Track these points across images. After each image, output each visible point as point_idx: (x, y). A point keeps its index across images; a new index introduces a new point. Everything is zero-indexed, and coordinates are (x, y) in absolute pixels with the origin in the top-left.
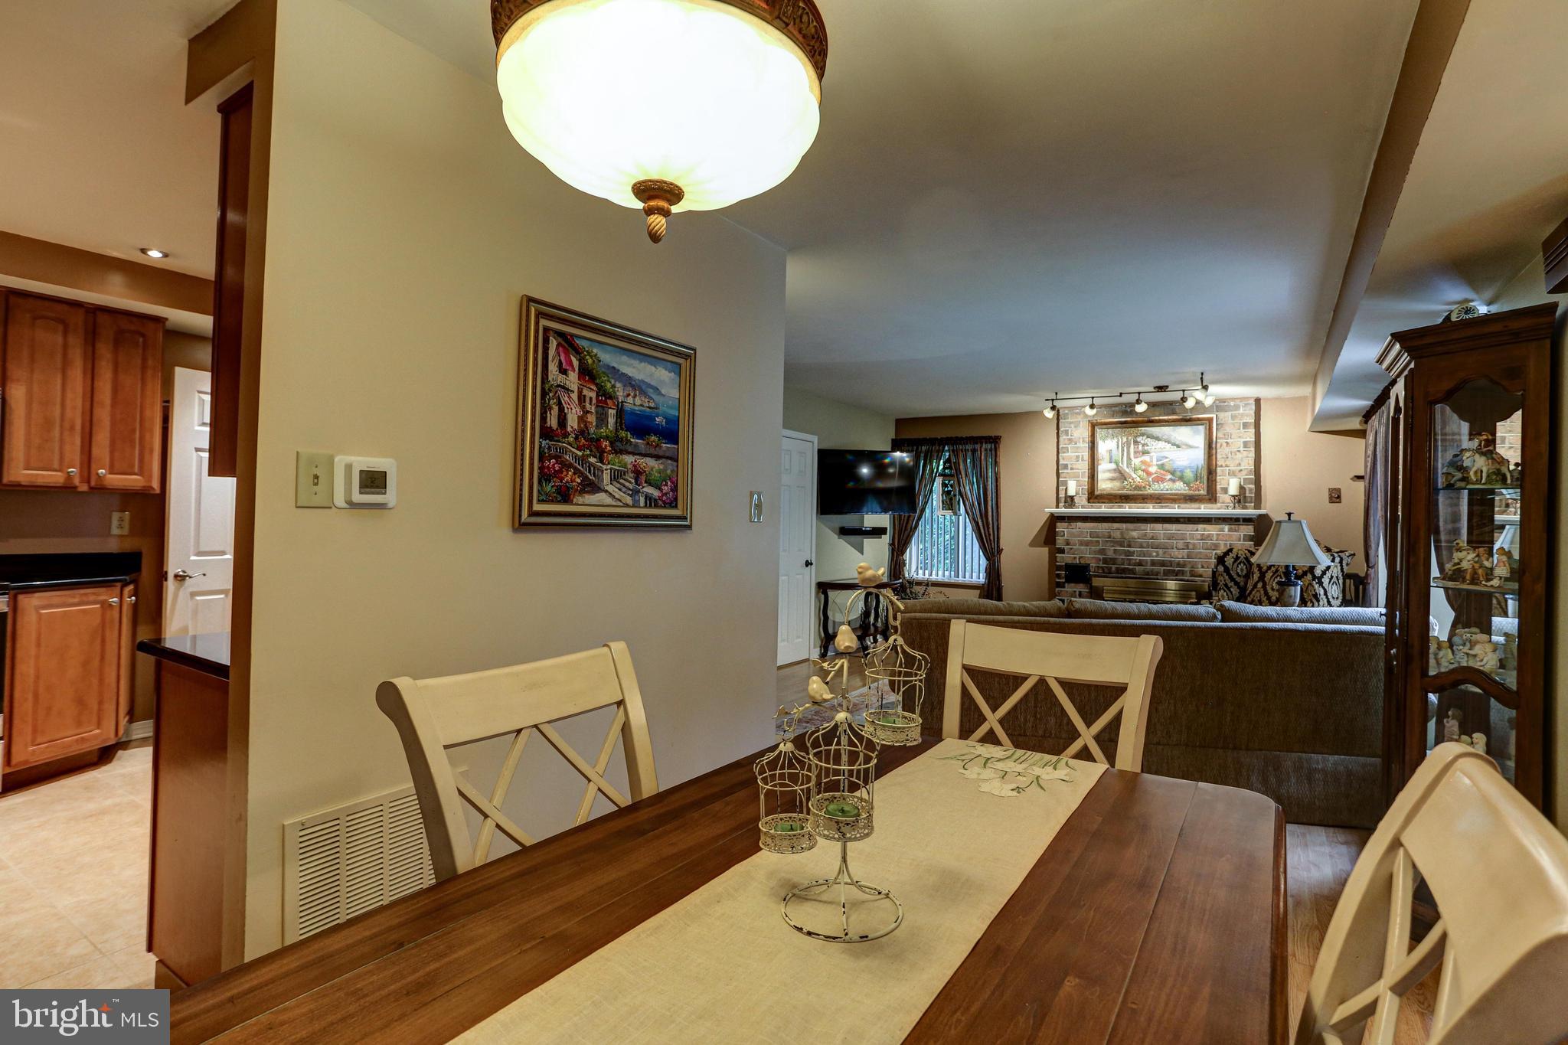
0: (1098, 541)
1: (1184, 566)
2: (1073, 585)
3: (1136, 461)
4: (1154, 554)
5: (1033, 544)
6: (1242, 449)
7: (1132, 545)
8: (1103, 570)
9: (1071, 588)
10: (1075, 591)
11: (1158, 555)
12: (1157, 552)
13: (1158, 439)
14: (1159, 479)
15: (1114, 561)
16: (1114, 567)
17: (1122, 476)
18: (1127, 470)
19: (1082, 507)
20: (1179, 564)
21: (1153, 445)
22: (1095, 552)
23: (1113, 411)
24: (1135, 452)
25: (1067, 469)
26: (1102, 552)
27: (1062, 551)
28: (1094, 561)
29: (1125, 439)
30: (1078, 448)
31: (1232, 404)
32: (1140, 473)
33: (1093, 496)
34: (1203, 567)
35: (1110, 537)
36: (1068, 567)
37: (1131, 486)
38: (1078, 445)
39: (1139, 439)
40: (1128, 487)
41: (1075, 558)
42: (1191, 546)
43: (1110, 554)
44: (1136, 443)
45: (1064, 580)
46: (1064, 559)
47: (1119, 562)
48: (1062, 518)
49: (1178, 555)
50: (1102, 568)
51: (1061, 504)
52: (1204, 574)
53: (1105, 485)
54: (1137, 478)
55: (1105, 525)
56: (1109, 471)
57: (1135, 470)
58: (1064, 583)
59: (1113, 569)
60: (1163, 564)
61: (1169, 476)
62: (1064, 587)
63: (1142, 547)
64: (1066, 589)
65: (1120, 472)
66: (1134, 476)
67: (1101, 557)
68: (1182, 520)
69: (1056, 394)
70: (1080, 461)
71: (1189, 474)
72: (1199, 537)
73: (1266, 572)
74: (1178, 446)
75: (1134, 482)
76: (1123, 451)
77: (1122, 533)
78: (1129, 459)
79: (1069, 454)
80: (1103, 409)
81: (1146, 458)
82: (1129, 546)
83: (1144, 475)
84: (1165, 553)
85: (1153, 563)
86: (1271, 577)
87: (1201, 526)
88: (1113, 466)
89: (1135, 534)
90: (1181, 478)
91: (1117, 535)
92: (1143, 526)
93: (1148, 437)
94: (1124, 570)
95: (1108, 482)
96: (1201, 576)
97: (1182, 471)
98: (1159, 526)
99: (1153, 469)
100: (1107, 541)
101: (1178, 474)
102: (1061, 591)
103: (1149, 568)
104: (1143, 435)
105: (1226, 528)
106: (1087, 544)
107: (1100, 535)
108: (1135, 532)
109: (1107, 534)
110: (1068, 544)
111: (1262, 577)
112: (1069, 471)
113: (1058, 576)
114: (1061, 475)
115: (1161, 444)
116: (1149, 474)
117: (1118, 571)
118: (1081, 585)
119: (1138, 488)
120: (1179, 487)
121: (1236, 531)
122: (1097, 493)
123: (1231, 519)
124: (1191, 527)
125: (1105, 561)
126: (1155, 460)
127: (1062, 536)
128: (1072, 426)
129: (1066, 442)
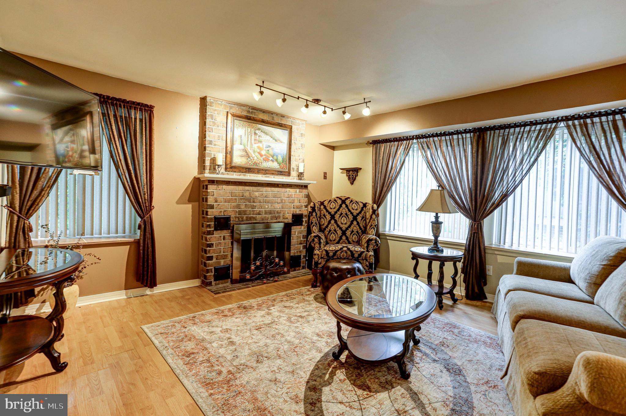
0: (236, 199)
1: (280, 213)
2: (219, 232)
3: (255, 146)
4: (267, 207)
5: (180, 202)
6: (300, 148)
7: (255, 200)
8: (239, 219)
9: (218, 234)
10: (221, 236)
11: (268, 207)
12: (268, 205)
13: (266, 133)
14: (266, 160)
15: (245, 212)
16: (245, 217)
17: (248, 156)
18: (250, 151)
19: (222, 175)
20: (278, 212)
21: (264, 137)
22: (234, 207)
23: (242, 109)
24: (255, 140)
25: (212, 144)
26: (238, 206)
27: (212, 207)
28: (233, 213)
29: (249, 130)
30: (219, 130)
31: (297, 121)
32: (257, 154)
33: (230, 167)
34: (288, 213)
35: (242, 197)
36: (216, 219)
37: (252, 162)
38: (219, 128)
39: (257, 132)
40: (250, 162)
41: (221, 212)
42: (283, 201)
43: (243, 208)
44: (255, 134)
45: (213, 229)
46: (212, 213)
47: (248, 212)
48: (212, 182)
49: (278, 207)
50: (238, 218)
51: (207, 171)
52: (288, 217)
53: (238, 160)
54: (255, 157)
55: (241, 188)
56: (240, 150)
57: (254, 152)
58: (213, 231)
59: (245, 218)
60: (270, 213)
61: (271, 158)
62: (213, 234)
63: (260, 202)
64: (215, 236)
65: (246, 152)
66: (254, 156)
67: (237, 210)
68: (280, 185)
69: (263, 82)
70: (220, 141)
71: (280, 159)
72: (287, 196)
73: (335, 214)
74: (276, 141)
75: (254, 160)
76: (248, 138)
77: (250, 193)
78: (251, 143)
79: (213, 133)
80: (236, 106)
81: (260, 145)
82: (254, 202)
83: (259, 157)
84: (271, 206)
85: (266, 213)
86: (339, 217)
87: (288, 189)
88: (242, 147)
89: (257, 194)
90: (277, 160)
91: (247, 194)
92: (261, 189)
93: (261, 131)
94: (250, 218)
95: (239, 158)
96: (287, 218)
97: (277, 156)
98: (269, 189)
99: (263, 153)
100: (241, 199)
101: (275, 157)
102: (211, 237)
103: (264, 215)
104: (259, 129)
105: (298, 190)
106: (228, 201)
107: (237, 195)
108: (257, 192)
109: (241, 194)
110: (216, 201)
111: (333, 217)
112: (213, 146)
113: (209, 226)
114: (207, 149)
115: (268, 138)
116: (261, 156)
117: (247, 219)
118: (225, 231)
119: (255, 163)
120: (275, 166)
121: (301, 192)
122: (233, 165)
123: (299, 185)
124: (283, 190)
125: (240, 213)
126: (265, 146)
127: (212, 196)
128: (216, 112)
129: (211, 123)
